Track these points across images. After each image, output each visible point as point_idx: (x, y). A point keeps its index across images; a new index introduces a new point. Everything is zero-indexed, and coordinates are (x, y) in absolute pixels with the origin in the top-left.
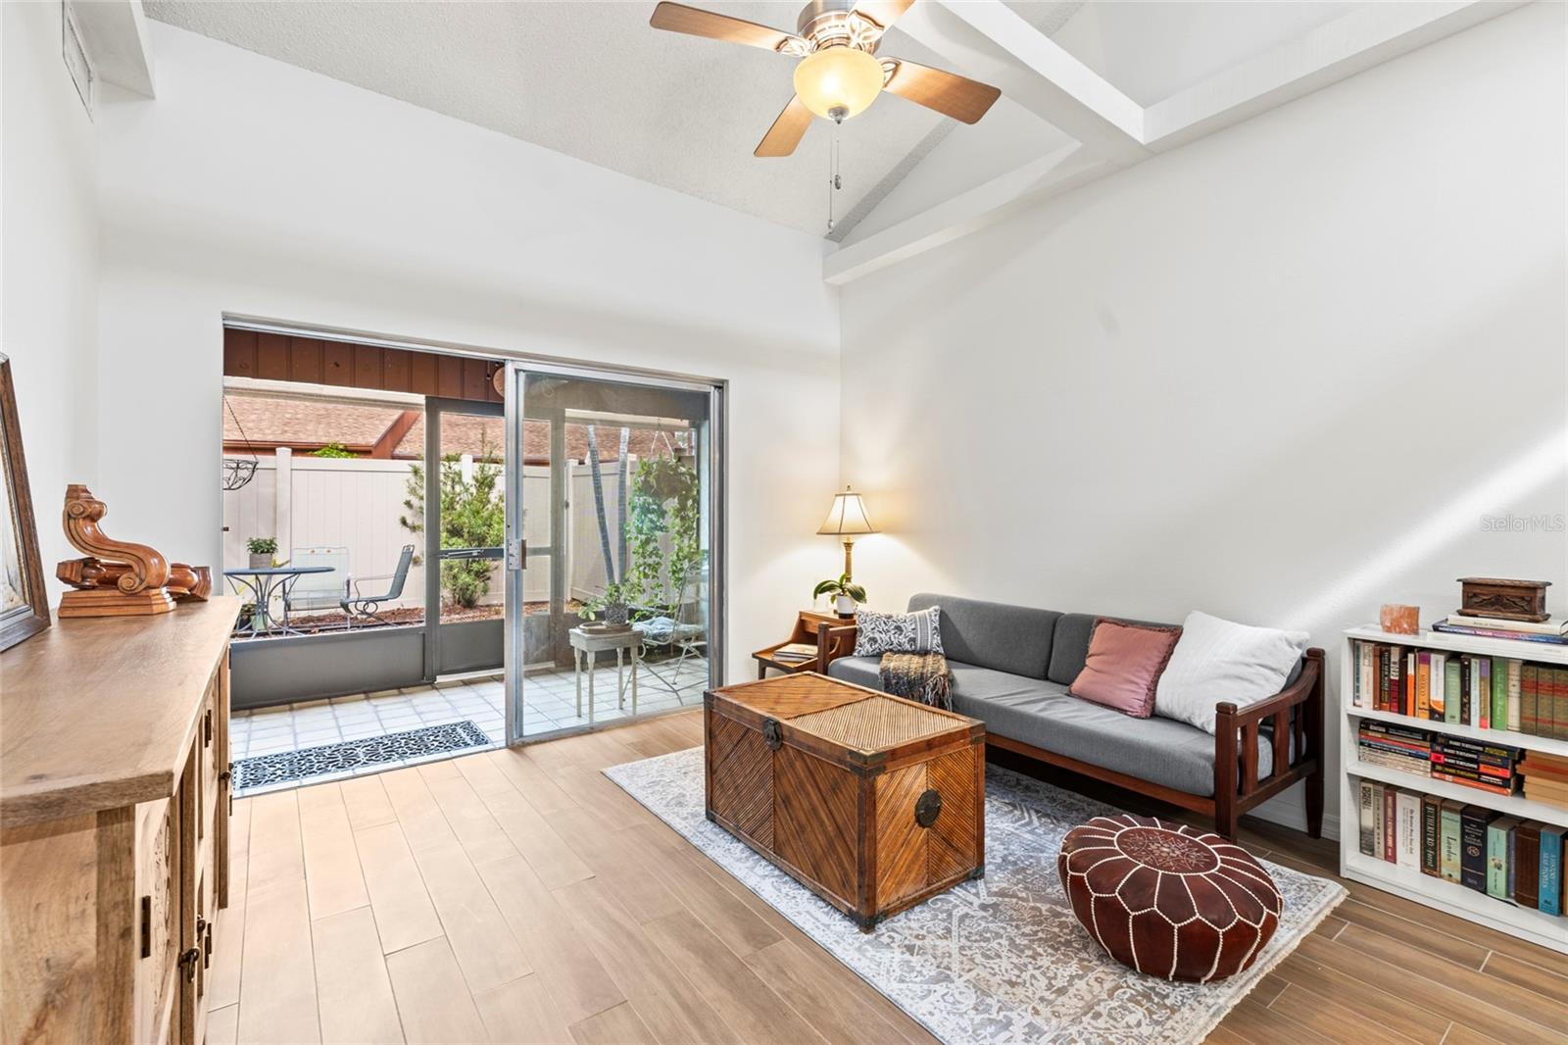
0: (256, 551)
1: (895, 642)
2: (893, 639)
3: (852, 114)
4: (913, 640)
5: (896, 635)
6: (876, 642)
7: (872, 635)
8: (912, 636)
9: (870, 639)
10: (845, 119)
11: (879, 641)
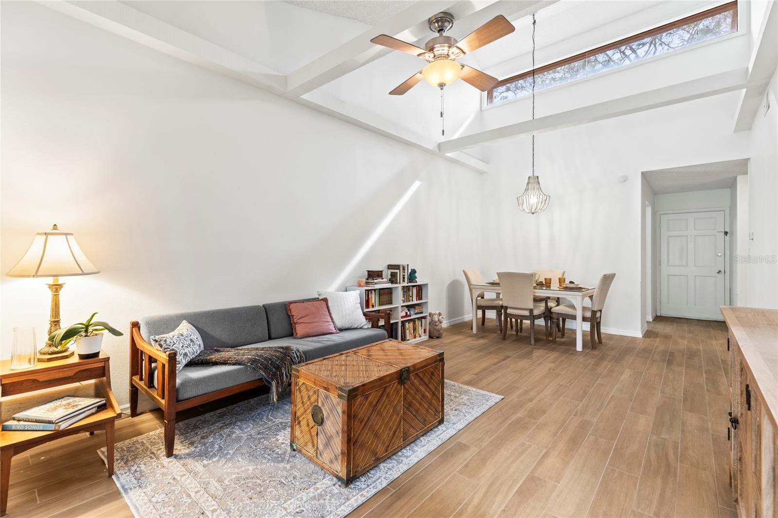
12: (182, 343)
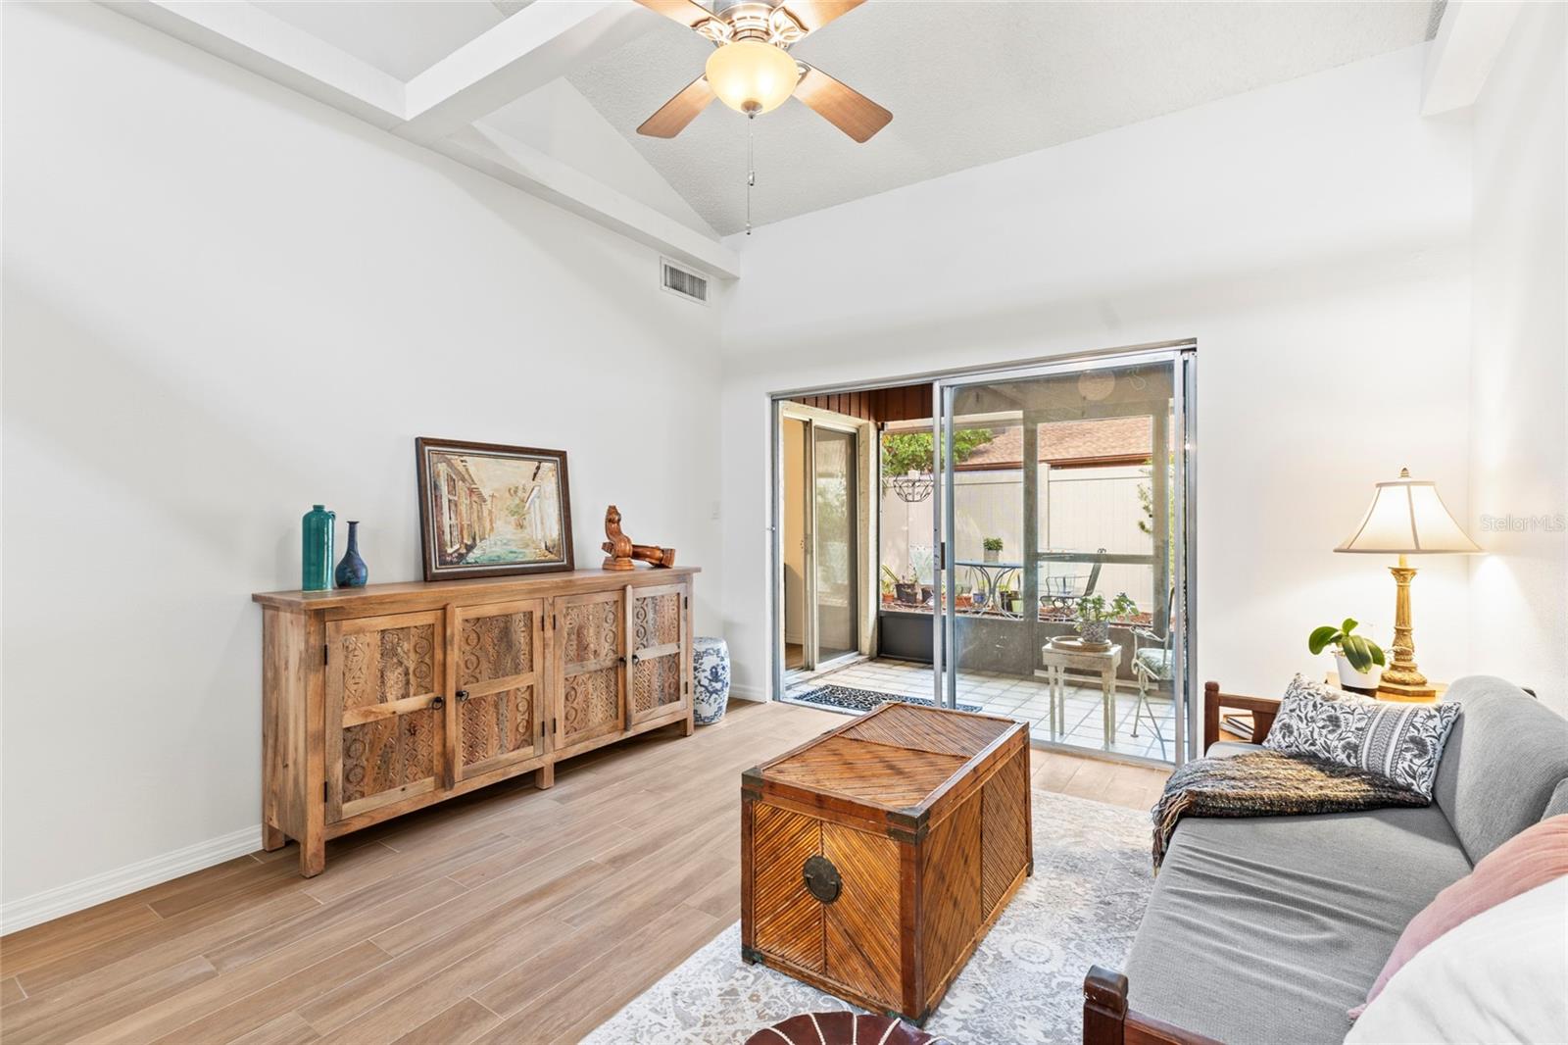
0: (990, 549)
1: (1320, 741)
2: (1316, 736)
3: (765, 110)
4: (1353, 749)
5: (1324, 732)
6: (1291, 733)
7: (1287, 721)
8: (1353, 740)
9: (1284, 725)
10: (758, 114)
11: (1296, 733)
12: (1299, 704)
